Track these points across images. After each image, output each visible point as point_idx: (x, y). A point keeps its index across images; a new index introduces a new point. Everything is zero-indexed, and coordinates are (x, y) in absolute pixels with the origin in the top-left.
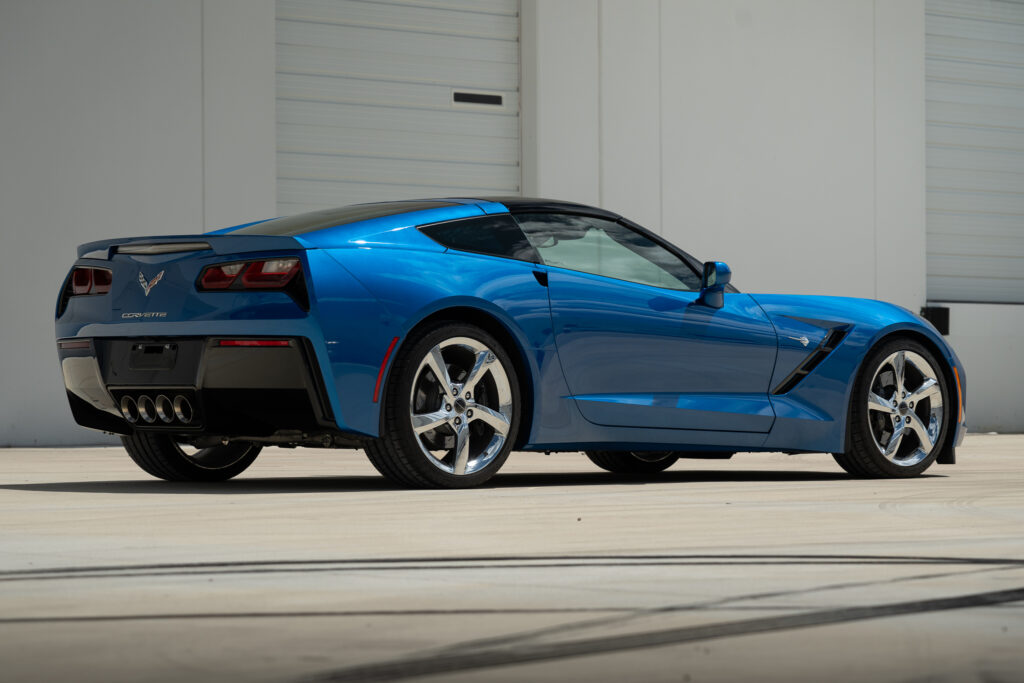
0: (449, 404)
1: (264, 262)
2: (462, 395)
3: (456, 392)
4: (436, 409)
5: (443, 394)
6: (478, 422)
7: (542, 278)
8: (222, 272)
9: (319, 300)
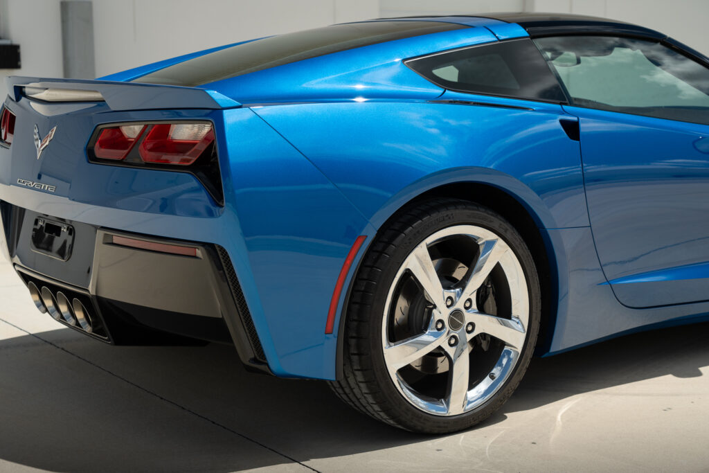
0: (441, 321)
1: (169, 126)
2: (460, 305)
3: (451, 301)
4: (422, 329)
5: (431, 309)
6: (483, 336)
7: (572, 129)
8: (122, 135)
9: (238, 192)
